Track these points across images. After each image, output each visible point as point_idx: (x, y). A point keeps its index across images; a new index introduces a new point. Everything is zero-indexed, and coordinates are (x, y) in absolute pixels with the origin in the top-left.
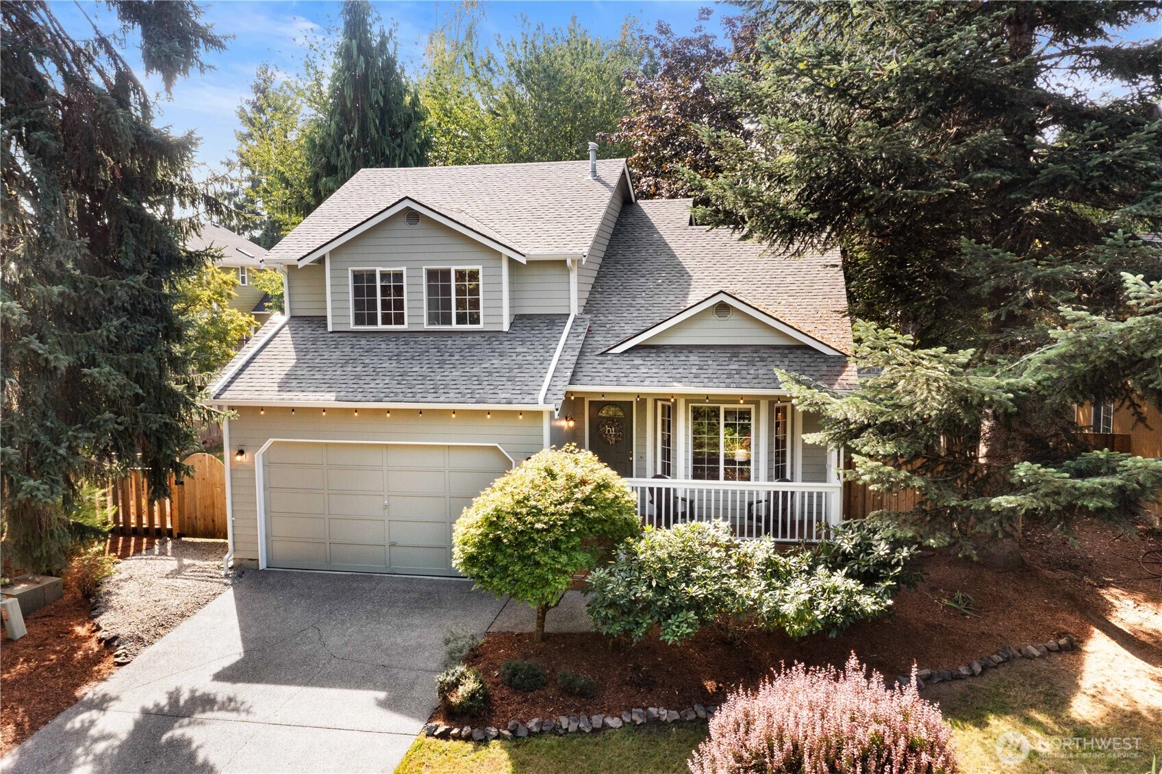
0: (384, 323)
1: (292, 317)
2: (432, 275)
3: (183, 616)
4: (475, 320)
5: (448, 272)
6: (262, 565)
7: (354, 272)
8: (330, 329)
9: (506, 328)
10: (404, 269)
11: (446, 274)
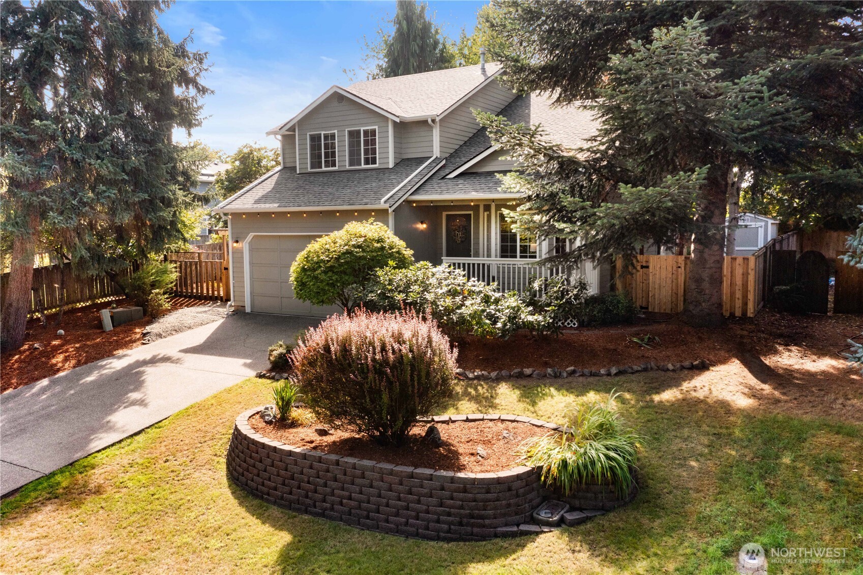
0: (326, 166)
1: (285, 168)
2: (350, 133)
3: (190, 328)
4: (374, 162)
5: (359, 132)
6: (248, 310)
7: (311, 136)
8: (298, 172)
9: (391, 165)
10: (336, 131)
11: (358, 132)
